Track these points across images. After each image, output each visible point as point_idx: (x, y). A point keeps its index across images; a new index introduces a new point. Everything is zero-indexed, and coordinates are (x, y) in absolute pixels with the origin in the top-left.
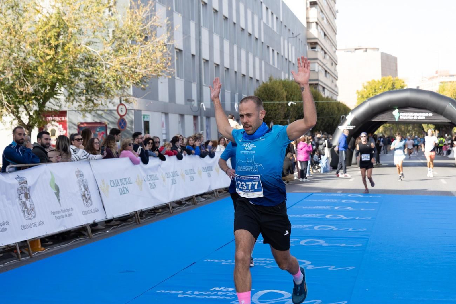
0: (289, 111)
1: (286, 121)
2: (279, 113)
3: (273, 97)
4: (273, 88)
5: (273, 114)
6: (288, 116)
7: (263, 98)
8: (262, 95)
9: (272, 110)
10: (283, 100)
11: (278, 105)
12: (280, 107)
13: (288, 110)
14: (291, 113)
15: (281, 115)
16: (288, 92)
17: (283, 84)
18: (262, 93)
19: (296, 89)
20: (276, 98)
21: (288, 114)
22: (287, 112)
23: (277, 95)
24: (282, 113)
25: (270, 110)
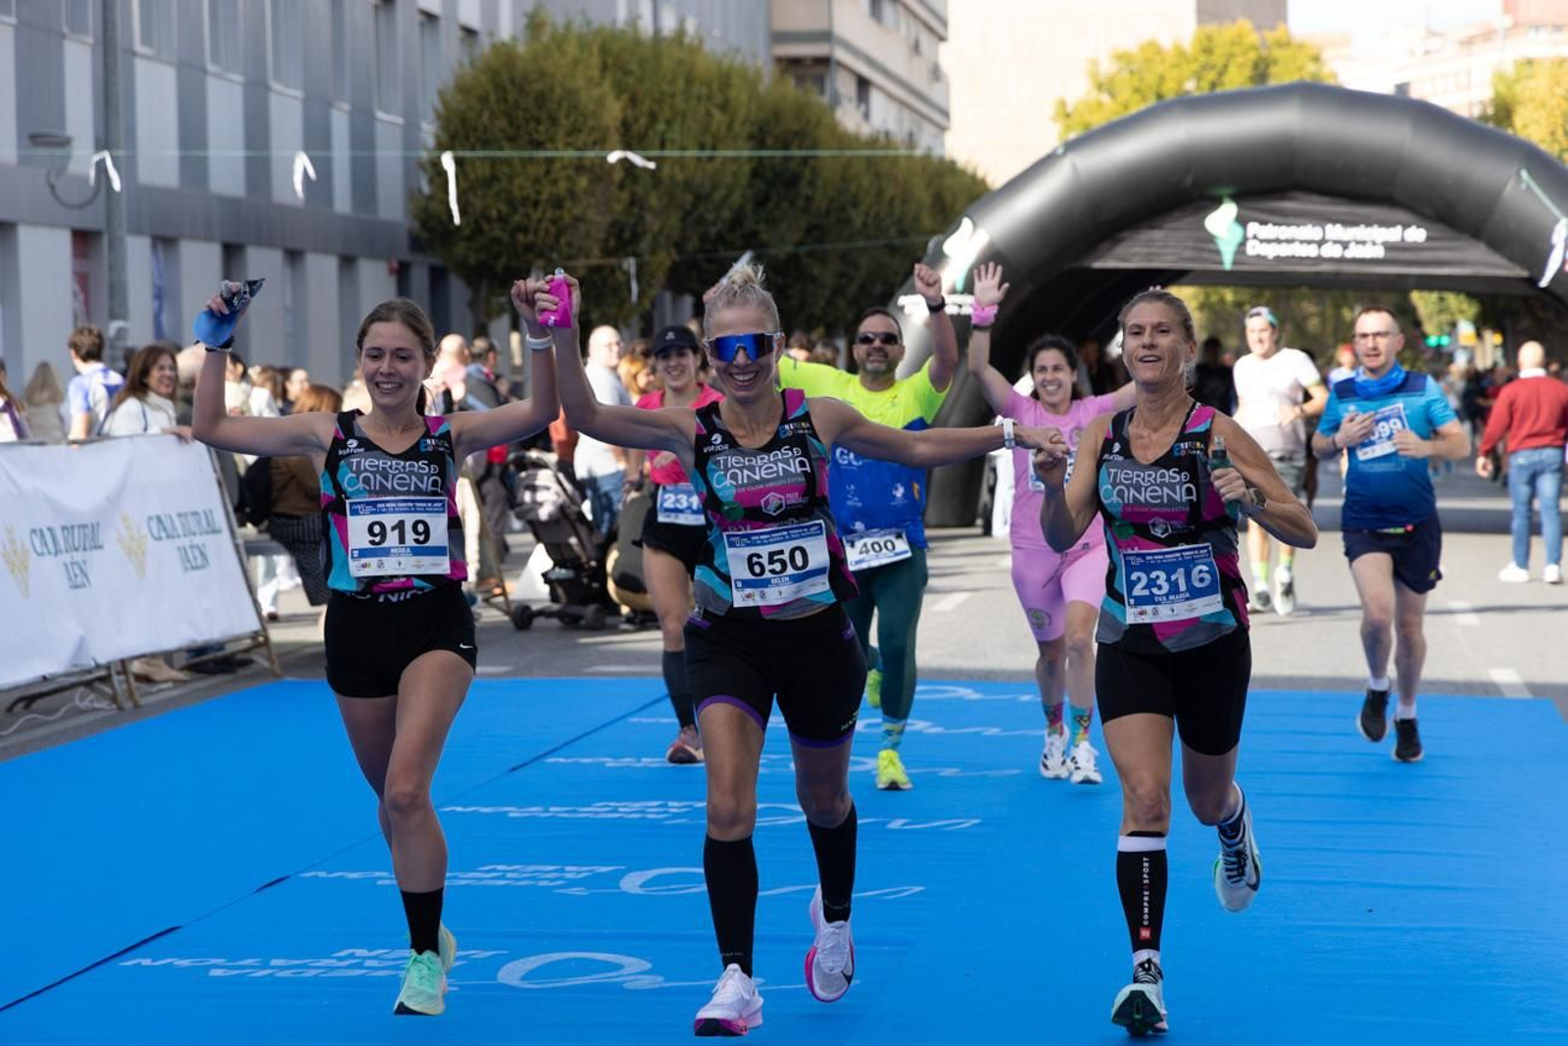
0: (642, 207)
1: (620, 266)
2: (577, 219)
3: (542, 128)
4: (543, 74)
5: (544, 225)
6: (636, 237)
7: (485, 129)
8: (479, 115)
9: (536, 204)
10: (602, 143)
11: (571, 172)
12: (583, 182)
13: (633, 202)
14: (653, 223)
15: (588, 233)
16: (634, 101)
17: (604, 50)
18: (477, 106)
19: (681, 84)
20: (561, 132)
21: (636, 225)
22: (627, 211)
23: (567, 116)
24: (596, 217)
25: (525, 200)
